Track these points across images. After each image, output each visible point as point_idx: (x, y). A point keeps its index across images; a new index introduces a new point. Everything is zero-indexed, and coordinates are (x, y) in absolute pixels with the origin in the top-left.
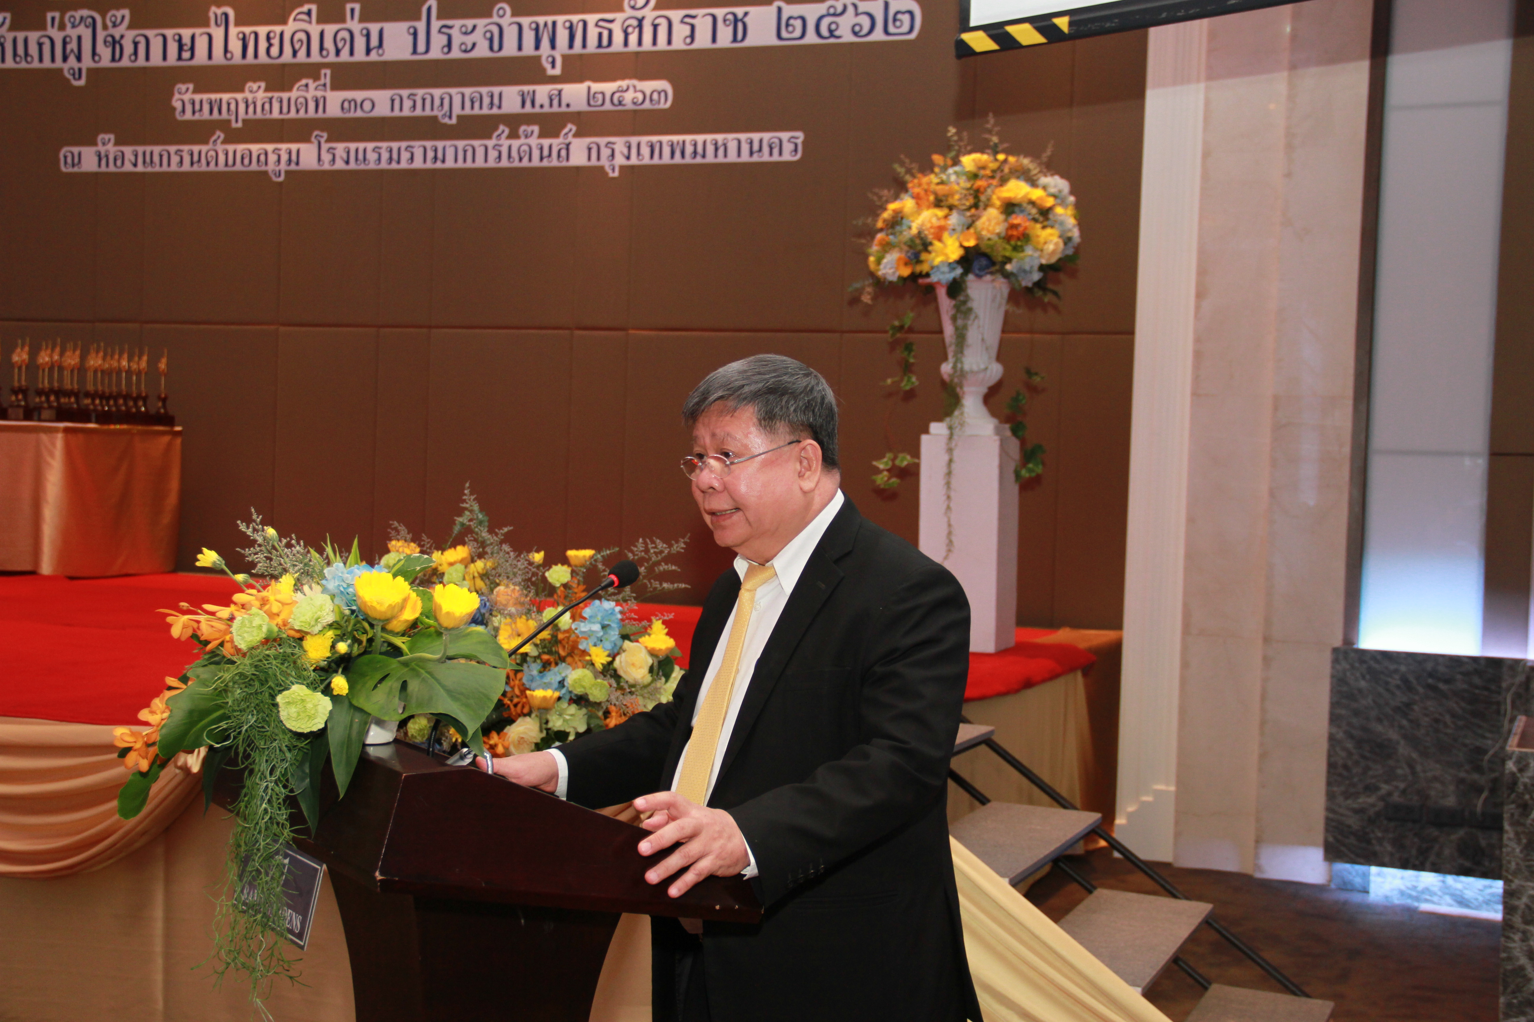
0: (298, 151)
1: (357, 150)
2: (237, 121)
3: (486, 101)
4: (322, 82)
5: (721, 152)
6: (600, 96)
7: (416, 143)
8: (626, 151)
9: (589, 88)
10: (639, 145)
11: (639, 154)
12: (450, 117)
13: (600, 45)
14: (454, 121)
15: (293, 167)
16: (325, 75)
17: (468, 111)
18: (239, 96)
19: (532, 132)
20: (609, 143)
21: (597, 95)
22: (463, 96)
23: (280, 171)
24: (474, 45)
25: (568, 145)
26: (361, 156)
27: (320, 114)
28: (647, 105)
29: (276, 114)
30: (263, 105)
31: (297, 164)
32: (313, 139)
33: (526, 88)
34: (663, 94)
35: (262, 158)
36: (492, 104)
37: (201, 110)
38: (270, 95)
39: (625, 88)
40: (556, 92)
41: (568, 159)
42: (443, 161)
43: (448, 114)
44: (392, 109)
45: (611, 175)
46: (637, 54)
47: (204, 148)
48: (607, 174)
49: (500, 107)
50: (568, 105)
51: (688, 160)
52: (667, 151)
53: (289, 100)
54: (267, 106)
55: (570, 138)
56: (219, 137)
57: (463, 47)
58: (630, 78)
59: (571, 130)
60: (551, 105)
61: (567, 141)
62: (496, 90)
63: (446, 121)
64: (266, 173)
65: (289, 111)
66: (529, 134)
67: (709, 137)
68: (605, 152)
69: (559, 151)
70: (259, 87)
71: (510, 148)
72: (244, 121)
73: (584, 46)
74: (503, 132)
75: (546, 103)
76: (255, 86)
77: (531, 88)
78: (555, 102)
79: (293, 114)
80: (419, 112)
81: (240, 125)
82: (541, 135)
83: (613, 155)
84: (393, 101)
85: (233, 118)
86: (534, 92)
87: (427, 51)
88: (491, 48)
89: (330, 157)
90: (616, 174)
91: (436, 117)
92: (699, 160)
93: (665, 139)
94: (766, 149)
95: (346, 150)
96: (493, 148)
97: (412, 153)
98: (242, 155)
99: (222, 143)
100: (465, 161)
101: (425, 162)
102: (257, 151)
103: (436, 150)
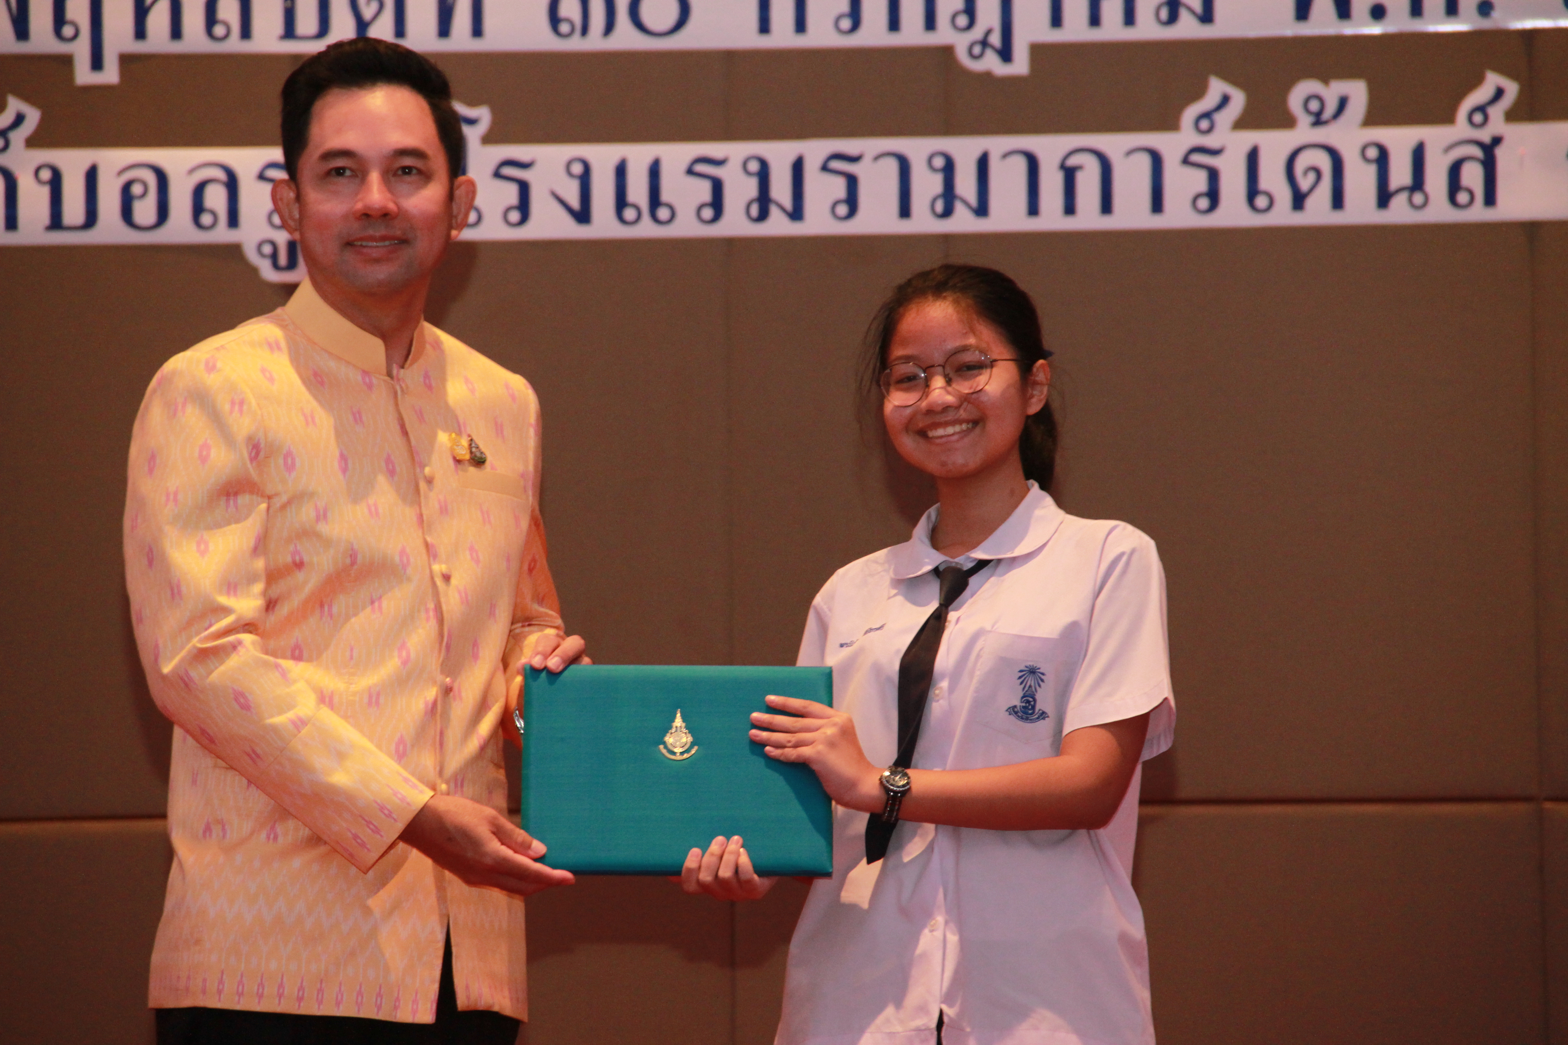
1: (621, 171)
2: (97, 63)
7: (869, 146)
12: (1006, 54)
14: (1020, 65)
17: (1076, 29)
19: (1343, 103)
25: (1489, 150)
26: (638, 192)
27: (461, 37)
29: (267, 37)
30: (211, 5)
35: (216, 197)
36: (1173, 5)
41: (1490, 199)
42: (982, 210)
43: (995, 39)
44: (764, 27)
49: (1207, 16)
50: (1485, 6)
54: (229, 9)
55: (1497, 124)
56: (20, 118)
59: (1499, 93)
60: (1416, 10)
61: (1485, 136)
63: (991, 63)
64: (234, 251)
65: (324, 26)
66: (1331, 108)
69: (1455, 171)
71: (1253, 158)
72: (126, 60)
74: (1225, 100)
80: (873, 33)
81: (110, 75)
82: (1372, 119)
85: (81, 50)
89: (511, 194)
91: (948, 51)
95: (577, 169)
96: (1186, 161)
97: (852, 181)
98: (126, 189)
99: (32, 142)
100: (1070, 208)
101: (905, 211)
102: (192, 171)
103: (949, 169)
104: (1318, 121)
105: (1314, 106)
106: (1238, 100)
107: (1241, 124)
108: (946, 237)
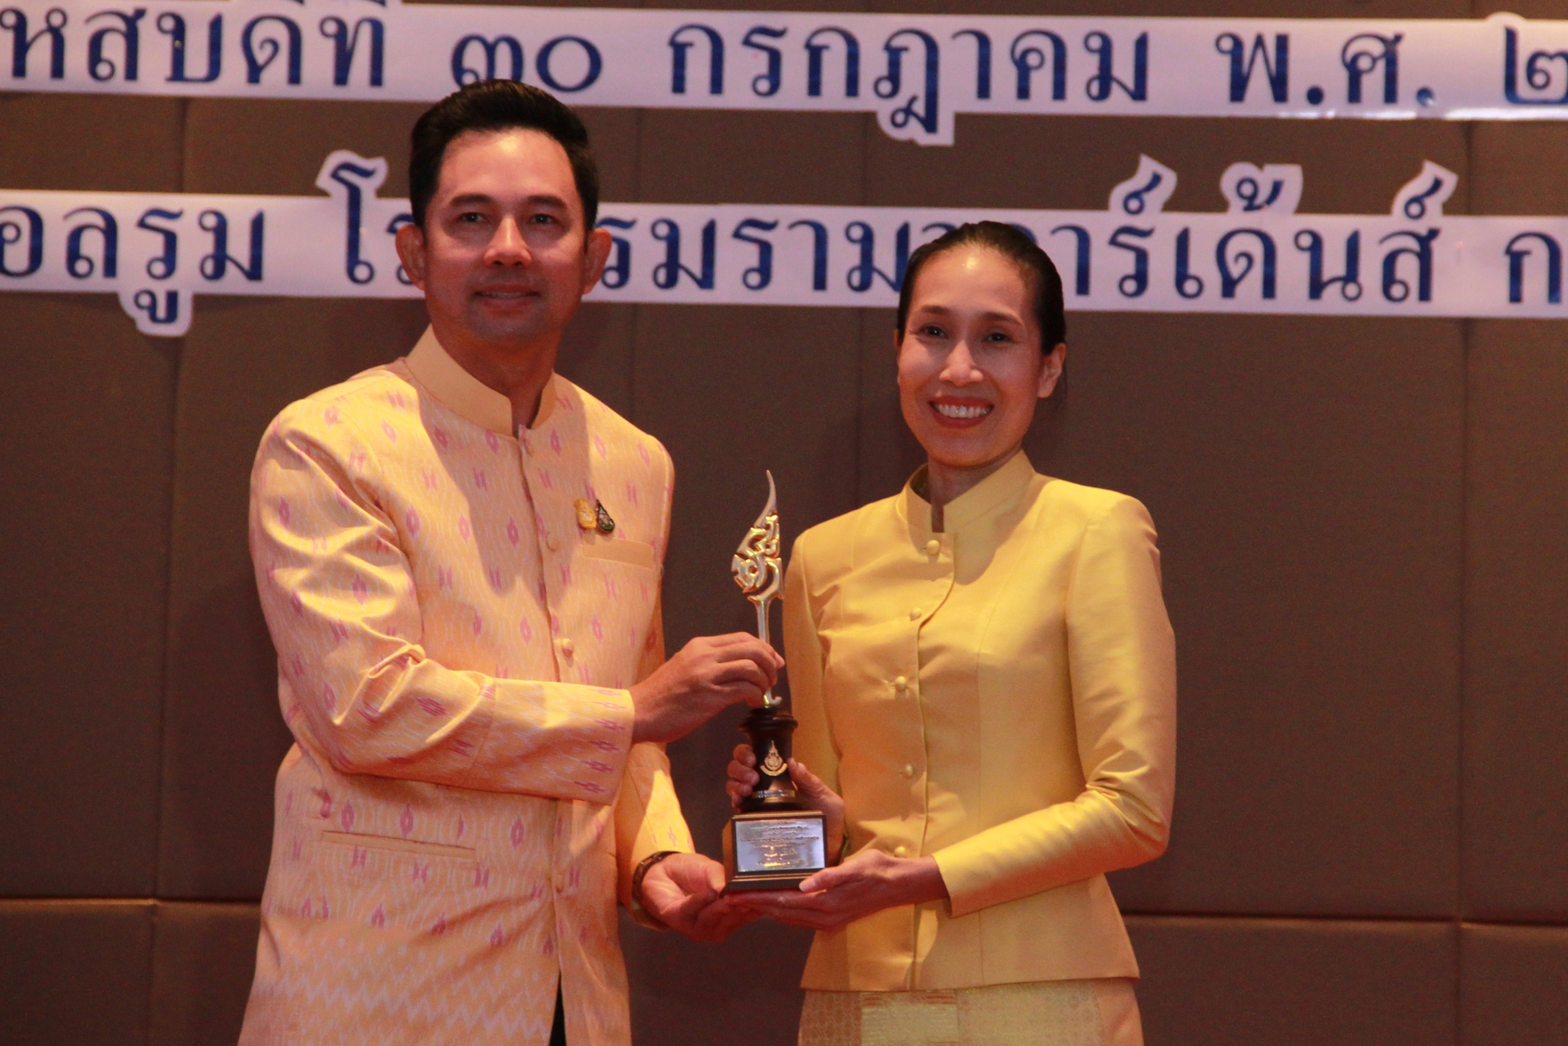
0: (258, 225)
3: (1082, 66)
6: (1557, 69)
7: (784, 213)
9: (1511, 36)
12: (930, 123)
14: (945, 136)
15: (233, 282)
17: (1003, 100)
19: (1277, 188)
21: (1541, 63)
22: (984, 41)
23: (172, 298)
25: (1425, 243)
27: (359, 85)
29: (154, 78)
30: (96, 43)
31: (255, 272)
32: (324, 180)
33: (1247, 28)
35: (93, 244)
36: (1105, 79)
38: (128, 5)
40: (1377, 48)
41: (1425, 294)
43: (919, 108)
44: (679, 86)
49: (1139, 93)
50: (1424, 94)
53: (216, 25)
54: (114, 48)
55: (1434, 216)
59: (1437, 185)
60: (1354, 94)
61: (1421, 227)
62: (1123, 30)
63: (915, 132)
64: (111, 300)
65: (214, 70)
66: (1264, 193)
69: (1390, 262)
71: (1183, 241)
74: (1156, 180)
75: (1336, 82)
77: (1271, 27)
78: (1373, 83)
79: (233, 81)
80: (793, 95)
82: (1306, 206)
84: (679, 51)
86: (1282, 42)
91: (869, 118)
96: (1113, 242)
97: (765, 249)
101: (820, 283)
102: (67, 216)
103: (867, 240)
104: (1251, 206)
105: (1247, 189)
106: (1169, 180)
107: (1171, 206)
108: (861, 312)
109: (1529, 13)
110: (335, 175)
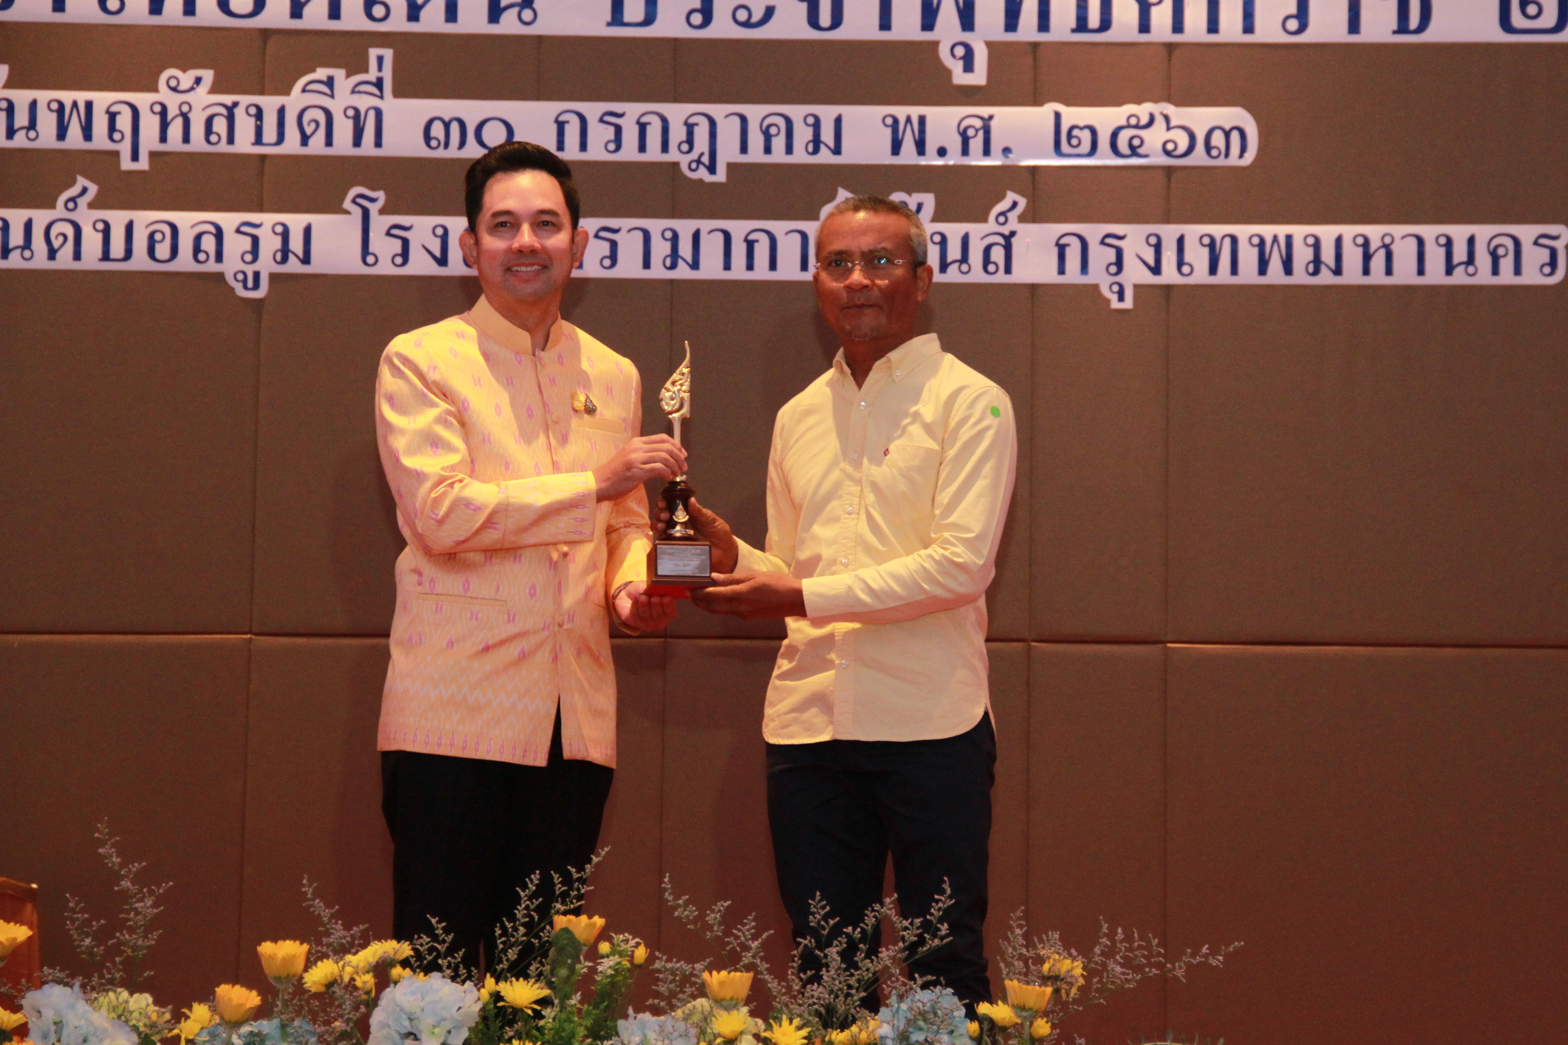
0: (308, 231)
2: (135, 157)
3: (803, 135)
4: (372, 75)
5: (1378, 262)
6: (1086, 136)
7: (625, 223)
8: (1149, 256)
9: (1058, 116)
10: (1181, 241)
11: (1180, 263)
12: (712, 169)
13: (1082, 25)
14: (721, 176)
15: (293, 266)
16: (380, 59)
17: (756, 154)
18: (142, 99)
19: (920, 207)
20: (1108, 236)
21: (1076, 132)
22: (744, 120)
23: (257, 275)
24: (769, 12)
25: (1008, 239)
27: (368, 147)
28: (1199, 158)
29: (244, 143)
30: (209, 122)
31: (306, 259)
32: (347, 204)
33: (901, 112)
34: (1235, 136)
35: (209, 243)
36: (817, 142)
37: (32, 125)
38: (228, 99)
39: (1144, 120)
40: (978, 123)
41: (1008, 270)
42: (695, 265)
43: (705, 159)
44: (560, 144)
45: (1115, 304)
46: (1170, 47)
47: (41, 217)
48: (1108, 301)
49: (837, 151)
50: (1006, 151)
51: (1300, 277)
52: (1248, 257)
53: (281, 112)
54: (220, 125)
55: (1013, 223)
56: (84, 190)
57: (742, 15)
58: (1156, 101)
59: (1015, 205)
60: (965, 151)
61: (1006, 230)
62: (827, 113)
63: (702, 174)
64: (220, 277)
65: (281, 138)
67: (1349, 231)
68: (1101, 256)
69: (987, 250)
70: (198, 81)
72: (153, 155)
73: (1044, 23)
75: (954, 144)
76: (186, 79)
77: (915, 111)
78: (976, 144)
79: (292, 145)
80: (629, 153)
81: (143, 164)
82: (937, 218)
83: (1119, 263)
84: (561, 126)
85: (125, 149)
86: (922, 120)
87: (649, 19)
88: (813, 21)
89: (396, 246)
90: (1128, 303)
91: (676, 165)
92: (1326, 278)
93: (1244, 231)
94: (1483, 260)
95: (440, 231)
97: (614, 245)
98: (151, 236)
99: (92, 206)
100: (750, 267)
101: (647, 265)
102: (193, 227)
103: (675, 239)
108: (672, 282)
109: (1069, 102)
110: (354, 201)
